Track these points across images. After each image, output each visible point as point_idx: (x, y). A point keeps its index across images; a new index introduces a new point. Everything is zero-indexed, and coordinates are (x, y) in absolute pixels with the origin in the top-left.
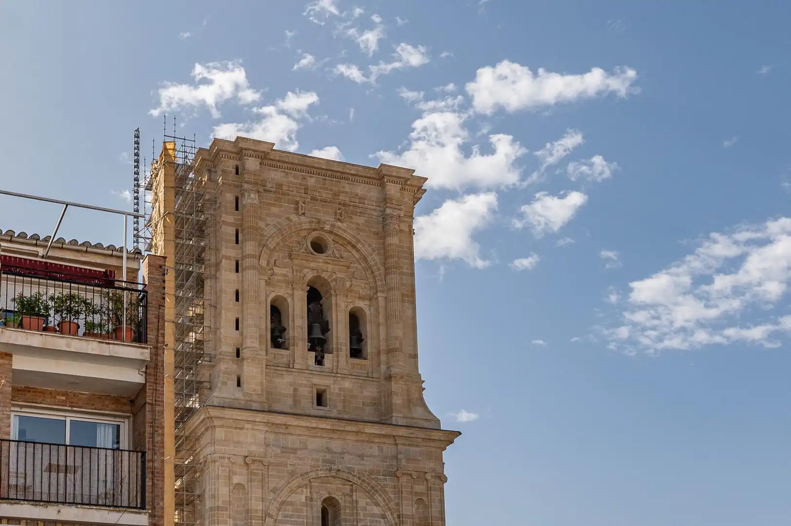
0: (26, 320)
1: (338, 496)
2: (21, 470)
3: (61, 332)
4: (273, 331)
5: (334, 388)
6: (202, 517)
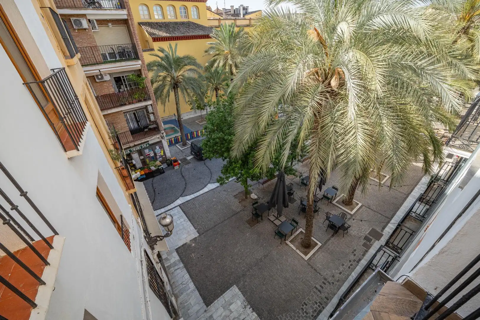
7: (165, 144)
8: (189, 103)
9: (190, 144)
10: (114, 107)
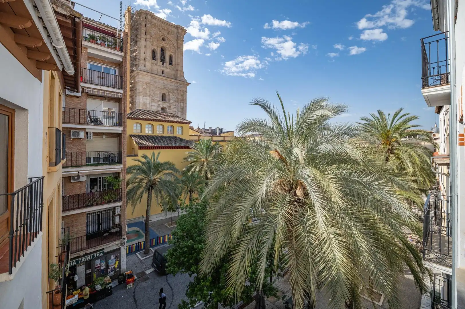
0: (91, 40)
1: (166, 93)
2: (91, 76)
3: (101, 45)
4: (153, 56)
5: (166, 71)
6: (136, 94)
7: (124, 252)
8: (161, 204)
9: (154, 251)
10: (79, 208)
